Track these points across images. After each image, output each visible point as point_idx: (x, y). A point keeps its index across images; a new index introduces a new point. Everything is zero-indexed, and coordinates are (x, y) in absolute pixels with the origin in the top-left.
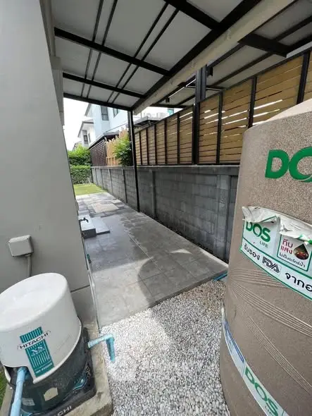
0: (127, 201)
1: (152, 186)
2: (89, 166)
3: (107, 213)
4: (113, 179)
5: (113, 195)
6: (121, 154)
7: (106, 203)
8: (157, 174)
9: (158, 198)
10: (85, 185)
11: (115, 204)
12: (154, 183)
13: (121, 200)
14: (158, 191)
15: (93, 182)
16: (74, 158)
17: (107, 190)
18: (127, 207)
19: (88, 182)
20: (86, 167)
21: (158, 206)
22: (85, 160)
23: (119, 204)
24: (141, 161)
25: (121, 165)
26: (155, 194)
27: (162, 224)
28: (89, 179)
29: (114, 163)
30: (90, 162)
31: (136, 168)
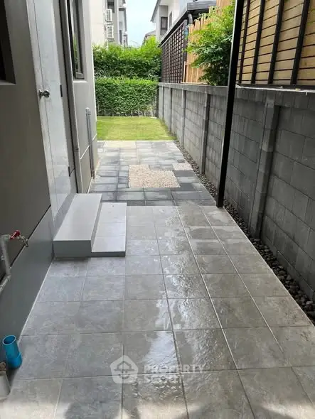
0: (202, 171)
1: (265, 147)
2: (155, 82)
3: (149, 194)
4: (188, 113)
5: (182, 148)
6: (207, 51)
7: (159, 167)
8: (286, 115)
9: (276, 183)
10: (141, 120)
11: (178, 174)
12: (273, 141)
13: (193, 164)
14: (280, 166)
15: (157, 115)
16: (131, 63)
17: (173, 136)
18: (199, 185)
19: (148, 115)
20: (147, 82)
21: (272, 207)
22: (149, 67)
23: (185, 173)
24: (255, 72)
25: (205, 82)
26: (270, 172)
27: (273, 262)
28: (151, 108)
29: (195, 76)
30: (159, 73)
31: (232, 89)
